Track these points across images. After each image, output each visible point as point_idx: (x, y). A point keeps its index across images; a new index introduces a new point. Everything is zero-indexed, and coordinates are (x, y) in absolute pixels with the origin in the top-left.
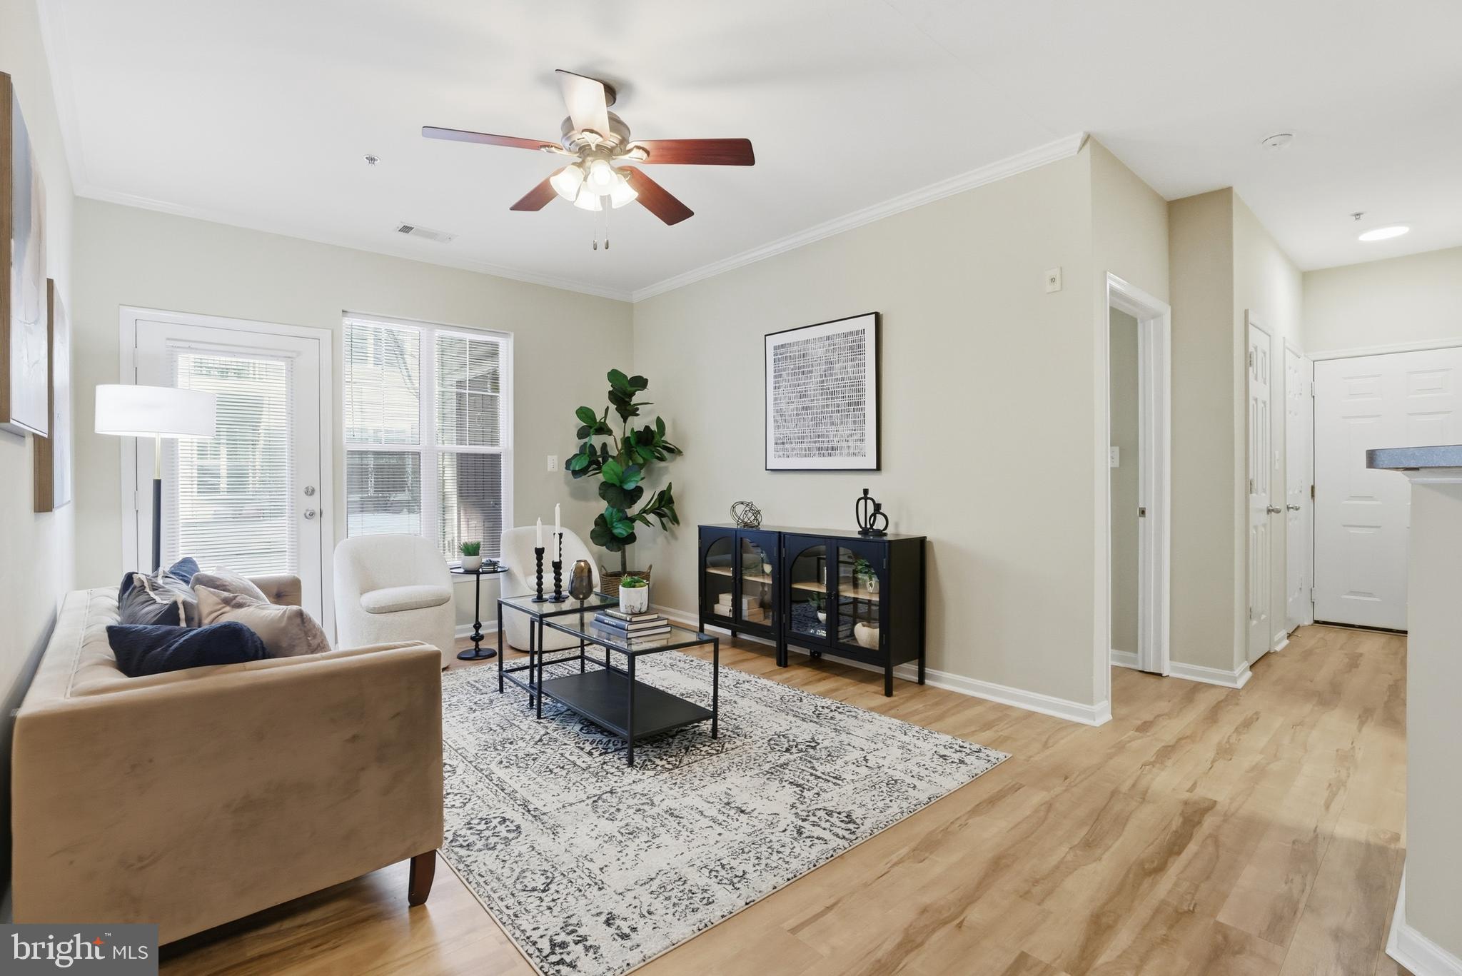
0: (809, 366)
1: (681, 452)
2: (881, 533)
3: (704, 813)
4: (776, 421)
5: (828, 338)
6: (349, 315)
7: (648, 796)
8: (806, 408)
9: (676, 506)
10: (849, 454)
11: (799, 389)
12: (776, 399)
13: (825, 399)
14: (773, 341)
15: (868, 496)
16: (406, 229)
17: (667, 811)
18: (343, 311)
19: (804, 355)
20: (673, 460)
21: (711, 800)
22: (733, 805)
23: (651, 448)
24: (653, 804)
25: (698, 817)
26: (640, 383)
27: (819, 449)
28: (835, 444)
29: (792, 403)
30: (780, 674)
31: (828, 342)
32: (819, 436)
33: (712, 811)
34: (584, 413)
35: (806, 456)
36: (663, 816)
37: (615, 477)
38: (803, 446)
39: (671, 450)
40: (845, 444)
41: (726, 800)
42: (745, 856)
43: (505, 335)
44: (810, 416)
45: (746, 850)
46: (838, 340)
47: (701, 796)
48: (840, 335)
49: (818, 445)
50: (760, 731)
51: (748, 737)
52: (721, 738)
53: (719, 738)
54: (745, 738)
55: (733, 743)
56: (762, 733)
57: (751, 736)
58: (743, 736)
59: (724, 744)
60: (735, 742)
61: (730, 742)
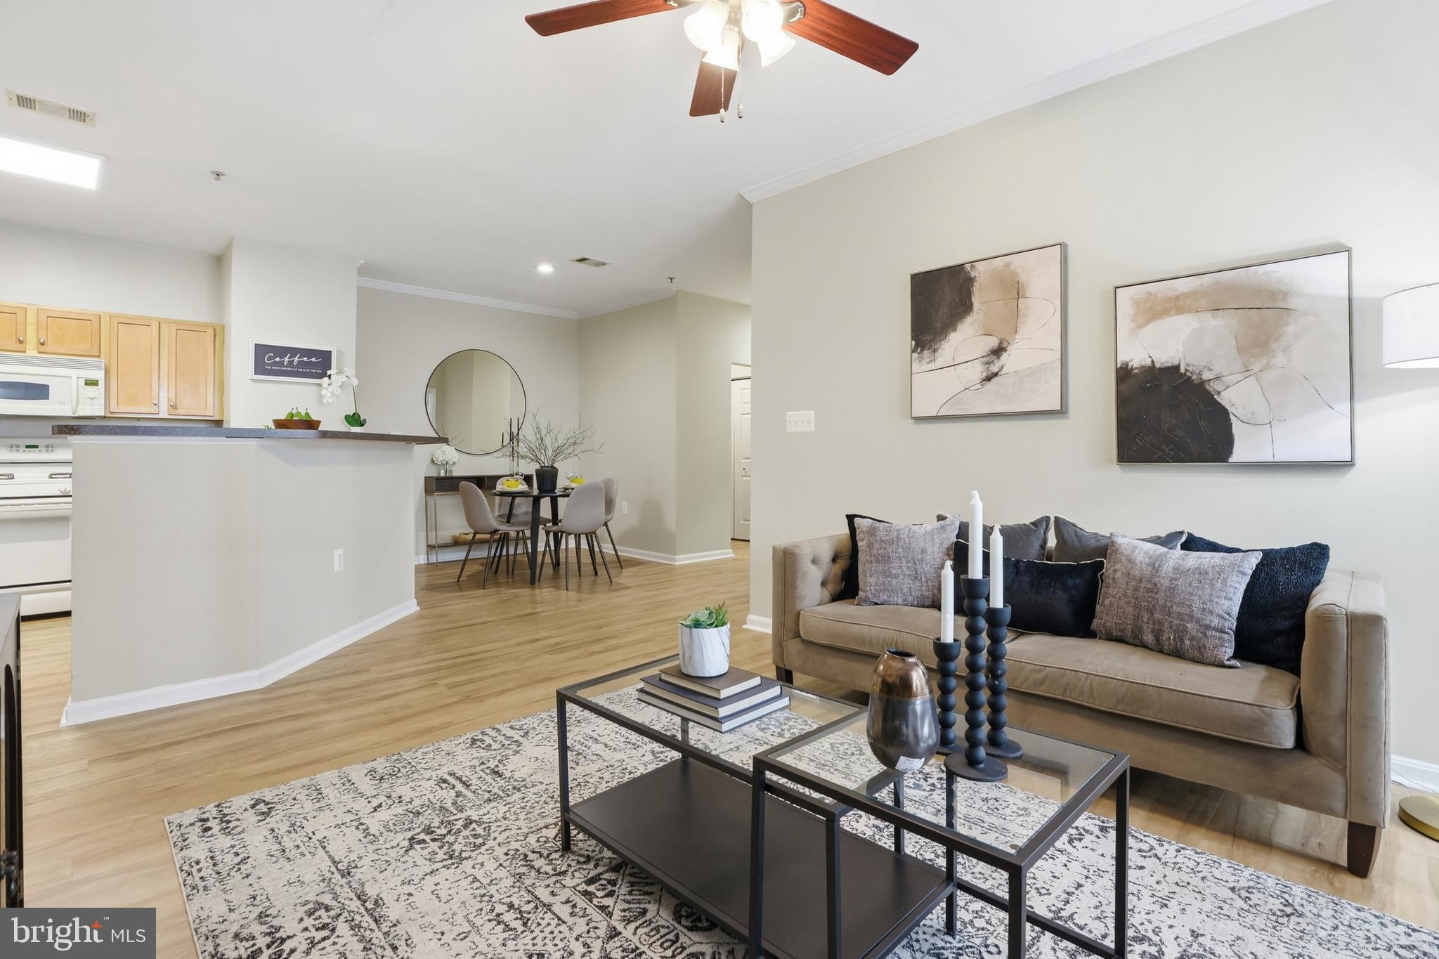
3: (604, 746)
7: (658, 759)
17: (638, 747)
21: (595, 758)
22: (575, 753)
24: (653, 753)
25: (610, 743)
33: (596, 748)
36: (642, 743)
41: (580, 757)
42: (578, 719)
45: (577, 722)
47: (604, 761)
50: (482, 871)
51: (511, 853)
52: (556, 851)
53: (559, 850)
54: (518, 850)
55: (540, 839)
56: (482, 864)
57: (507, 854)
58: (520, 855)
59: (556, 837)
60: (538, 841)
61: (545, 842)
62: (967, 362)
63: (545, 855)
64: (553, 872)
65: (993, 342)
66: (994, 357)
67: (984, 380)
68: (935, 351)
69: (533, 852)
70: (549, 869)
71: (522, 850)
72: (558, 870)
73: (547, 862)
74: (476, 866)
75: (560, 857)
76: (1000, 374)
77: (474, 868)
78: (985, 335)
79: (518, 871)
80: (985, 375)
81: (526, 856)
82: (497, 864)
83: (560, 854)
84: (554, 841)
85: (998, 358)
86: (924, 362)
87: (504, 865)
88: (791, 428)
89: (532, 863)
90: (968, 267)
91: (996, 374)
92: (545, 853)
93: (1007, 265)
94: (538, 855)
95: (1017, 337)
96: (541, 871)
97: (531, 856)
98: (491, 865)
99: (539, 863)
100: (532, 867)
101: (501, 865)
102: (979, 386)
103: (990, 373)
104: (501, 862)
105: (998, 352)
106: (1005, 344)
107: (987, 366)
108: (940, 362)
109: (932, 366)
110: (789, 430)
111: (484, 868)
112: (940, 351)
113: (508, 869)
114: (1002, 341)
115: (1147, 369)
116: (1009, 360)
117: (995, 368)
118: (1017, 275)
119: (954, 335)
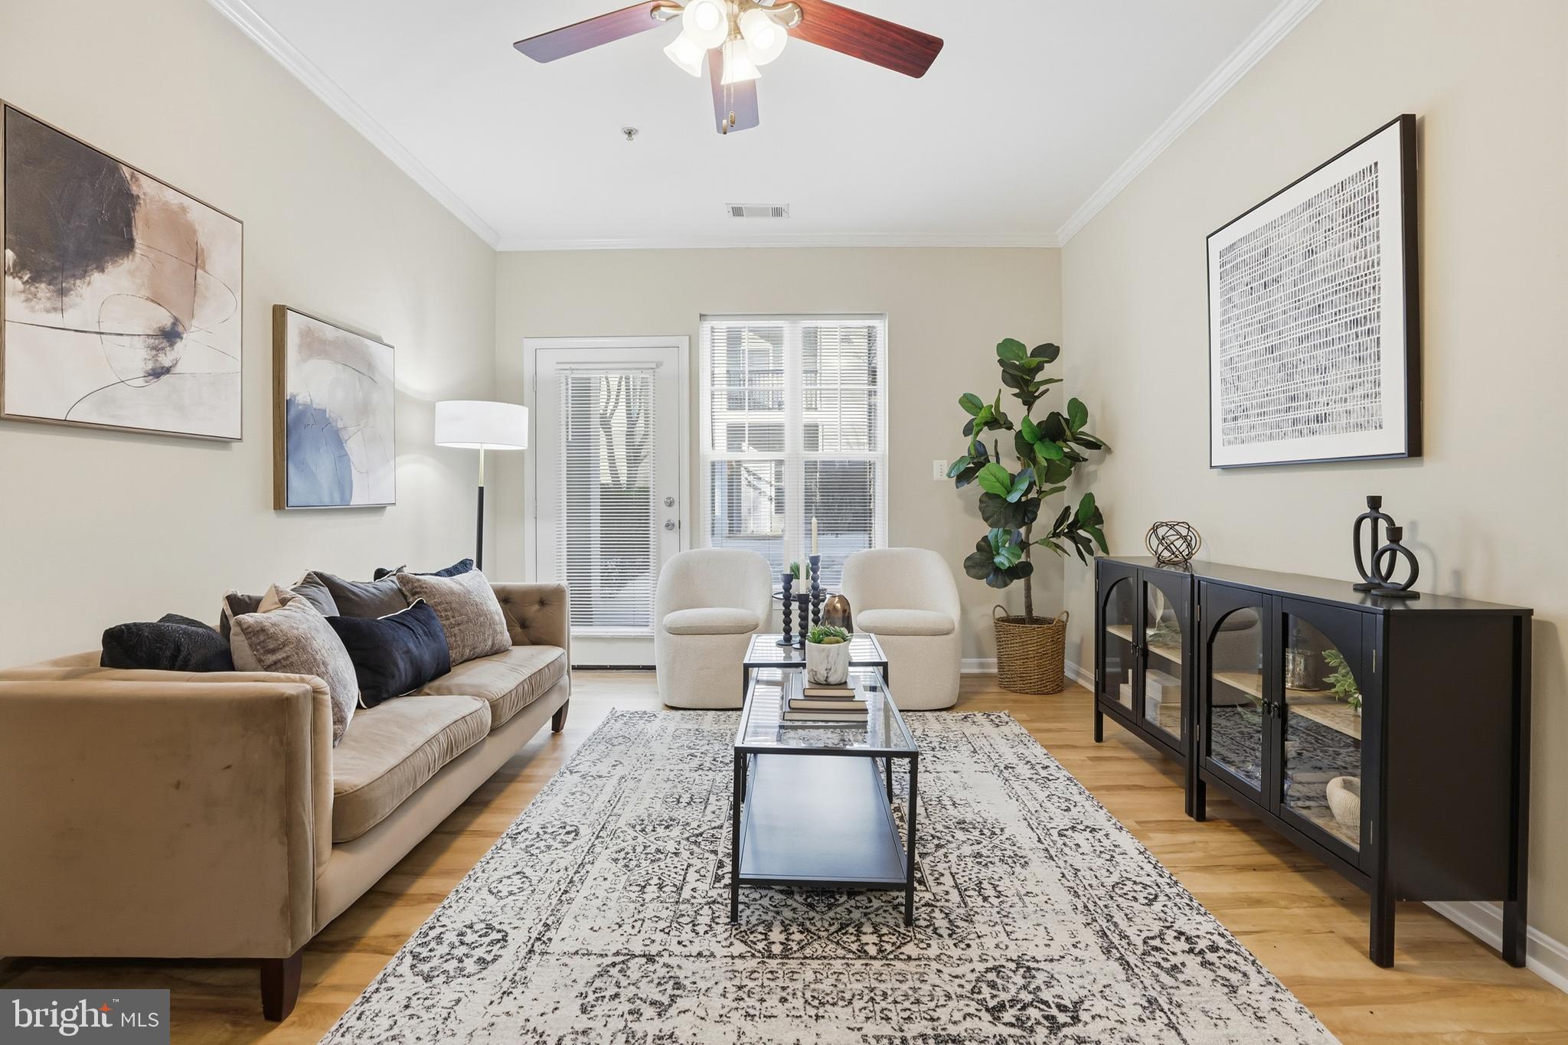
0: (1273, 270)
1: (1110, 449)
2: (1405, 593)
4: (1224, 381)
5: (1309, 204)
6: (708, 318)
8: (1272, 350)
9: (1105, 528)
10: (1347, 428)
11: (1260, 315)
12: (1222, 344)
13: (1303, 325)
14: (1218, 243)
15: (1381, 510)
16: (737, 212)
18: (701, 315)
19: (1266, 254)
20: (1101, 461)
23: (1060, 443)
26: (1049, 352)
27: (1295, 422)
28: (1320, 410)
29: (1247, 343)
30: (1190, 830)
31: (1307, 214)
32: (1293, 398)
34: (970, 402)
35: (1271, 438)
37: (998, 484)
38: (1268, 419)
39: (1095, 445)
40: (1340, 408)
43: (879, 315)
44: (1277, 363)
46: (1325, 202)
48: (1327, 193)
49: (1291, 415)
50: (998, 939)
51: (963, 946)
52: (919, 927)
53: (916, 926)
54: (955, 945)
55: (925, 946)
56: (997, 946)
57: (968, 946)
58: (956, 939)
59: (908, 942)
60: (929, 945)
61: (922, 942)
62: (122, 335)
63: (932, 928)
64: (935, 909)
65: (164, 319)
66: (165, 344)
67: (150, 375)
68: (62, 294)
69: (941, 936)
70: (937, 914)
71: (951, 942)
72: (930, 909)
73: (934, 920)
74: (1004, 948)
75: (919, 920)
76: (174, 371)
77: (1007, 947)
78: (153, 301)
79: (965, 924)
80: (150, 366)
81: (950, 935)
82: (982, 940)
83: (917, 923)
84: (913, 938)
85: (172, 345)
86: (43, 304)
87: (976, 935)
89: (949, 926)
90: (126, 171)
91: (167, 371)
92: (929, 931)
93: (184, 207)
94: (938, 932)
95: (194, 322)
96: (944, 915)
97: (945, 933)
98: (989, 943)
99: (941, 923)
100: (950, 921)
101: (979, 937)
102: (141, 382)
103: (158, 365)
104: (977, 941)
105: (170, 335)
106: (180, 329)
107: (154, 352)
108: (70, 318)
111: (996, 941)
112: (72, 299)
113: (974, 930)
114: (176, 321)
115: (307, 407)
116: (186, 353)
117: (165, 360)
118: (195, 232)
119: (96, 277)
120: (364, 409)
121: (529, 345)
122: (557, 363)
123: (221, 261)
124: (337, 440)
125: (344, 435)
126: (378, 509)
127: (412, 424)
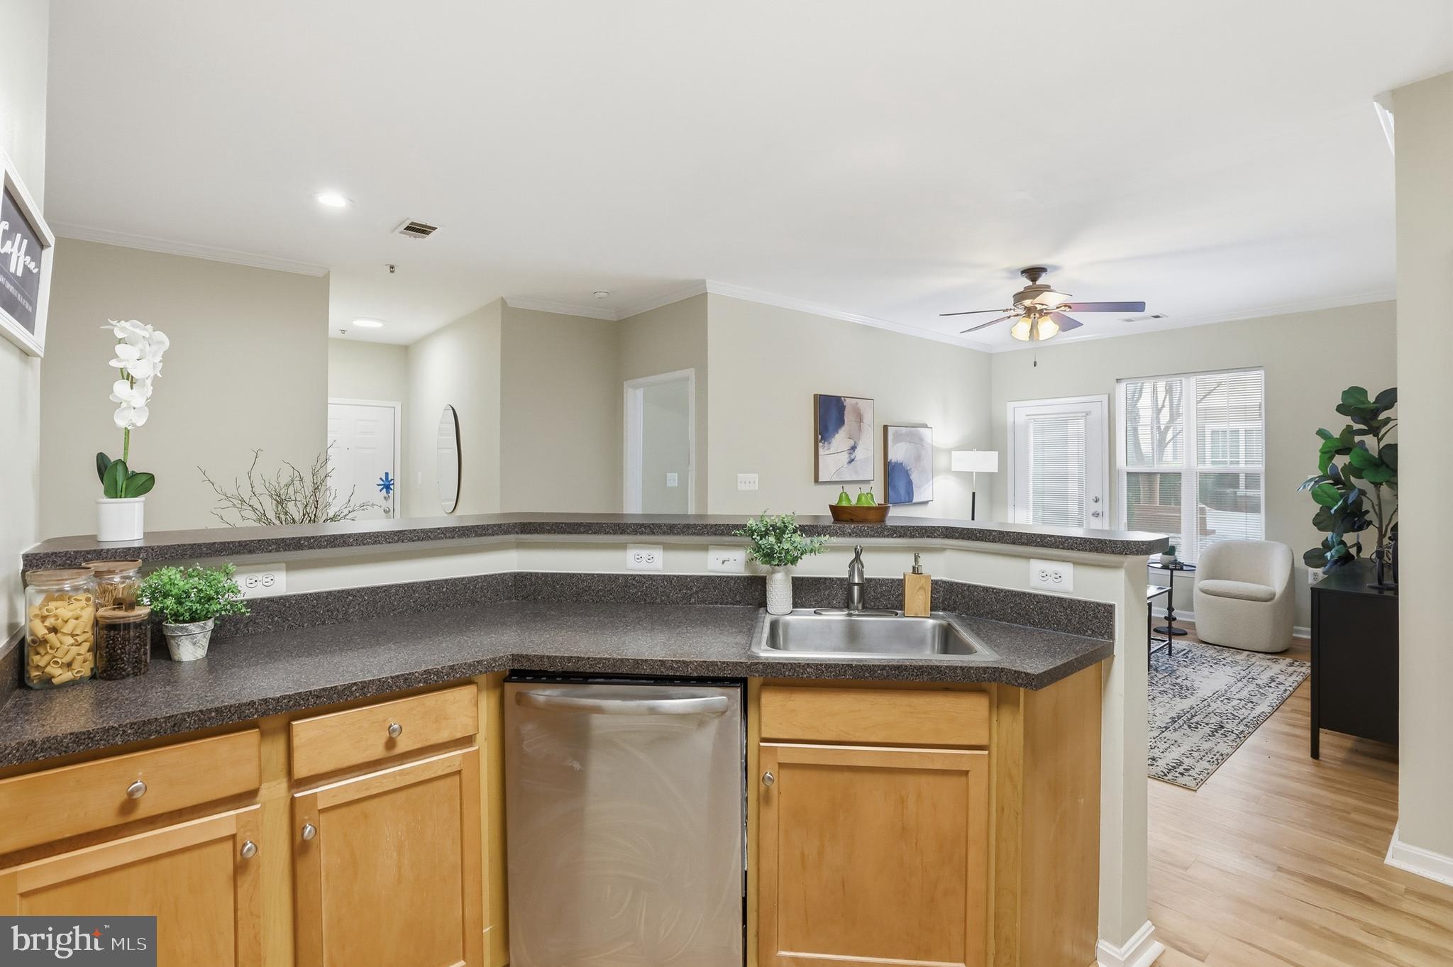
6: (1123, 380)
18: (1117, 380)
62: (842, 452)
65: (852, 443)
67: (849, 463)
68: (830, 443)
76: (855, 460)
78: (850, 439)
80: (849, 460)
85: (854, 451)
86: (825, 449)
88: (741, 487)
90: (843, 398)
91: (853, 460)
93: (857, 403)
95: (861, 442)
102: (847, 466)
103: (851, 459)
105: (854, 448)
106: (856, 445)
107: (850, 455)
108: (832, 451)
109: (828, 452)
110: (739, 488)
112: (832, 444)
114: (855, 443)
115: (896, 463)
116: (859, 454)
117: (853, 457)
118: (860, 410)
119: (837, 435)
120: (918, 458)
121: (1010, 405)
122: (1027, 415)
123: (868, 418)
124: (907, 474)
125: (910, 472)
126: (925, 503)
127: (942, 461)
